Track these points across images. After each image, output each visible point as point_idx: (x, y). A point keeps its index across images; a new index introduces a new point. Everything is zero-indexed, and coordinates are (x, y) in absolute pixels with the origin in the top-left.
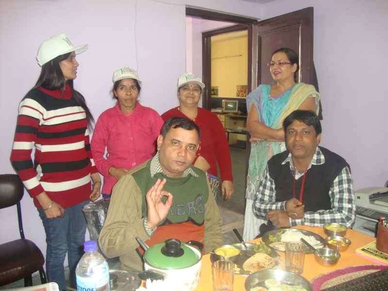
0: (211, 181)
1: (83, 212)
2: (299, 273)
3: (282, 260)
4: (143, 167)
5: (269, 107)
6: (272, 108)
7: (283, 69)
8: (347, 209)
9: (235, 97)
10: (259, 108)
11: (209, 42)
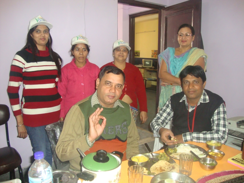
0: (133, 111)
1: (46, 130)
2: (188, 175)
3: (177, 166)
4: (86, 100)
5: (175, 62)
6: (176, 64)
8: (222, 132)
9: (150, 57)
10: (167, 63)
11: (133, 21)
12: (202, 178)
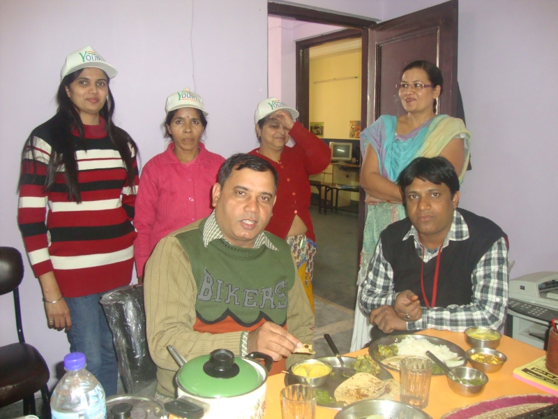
1: (101, 305)
4: (193, 229)
5: (395, 152)
6: (398, 155)
7: (420, 94)
10: (379, 153)
11: (306, 55)
12: (451, 413)
